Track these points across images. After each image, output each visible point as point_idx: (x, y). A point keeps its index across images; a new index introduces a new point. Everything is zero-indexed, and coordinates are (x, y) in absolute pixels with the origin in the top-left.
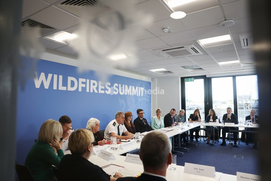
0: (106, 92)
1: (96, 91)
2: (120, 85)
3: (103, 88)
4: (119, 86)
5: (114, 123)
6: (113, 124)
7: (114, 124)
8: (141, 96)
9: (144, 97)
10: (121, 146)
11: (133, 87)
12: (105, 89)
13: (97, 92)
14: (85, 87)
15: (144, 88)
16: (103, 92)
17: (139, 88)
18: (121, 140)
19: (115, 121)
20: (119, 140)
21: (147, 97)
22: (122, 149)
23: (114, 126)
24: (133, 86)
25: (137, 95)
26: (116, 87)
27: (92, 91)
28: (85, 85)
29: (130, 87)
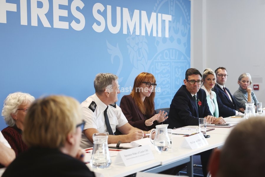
0: (74, 25)
1: (46, 24)
2: (109, 7)
3: (65, 13)
4: (105, 10)
5: (93, 103)
6: (90, 107)
7: (93, 107)
8: (164, 39)
9: (171, 38)
10: (119, 159)
11: (144, 13)
12: (70, 18)
13: (49, 26)
14: (15, 10)
15: (172, 16)
16: (65, 25)
17: (159, 15)
18: (121, 145)
19: (94, 98)
20: (115, 145)
21: (179, 41)
22: (123, 165)
23: (93, 111)
24: (142, 12)
25: (155, 34)
26: (99, 11)
27: (34, 23)
28: (15, 5)
29: (137, 12)
